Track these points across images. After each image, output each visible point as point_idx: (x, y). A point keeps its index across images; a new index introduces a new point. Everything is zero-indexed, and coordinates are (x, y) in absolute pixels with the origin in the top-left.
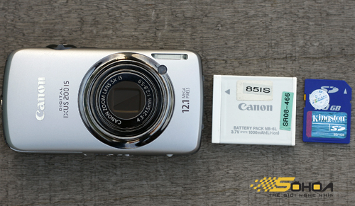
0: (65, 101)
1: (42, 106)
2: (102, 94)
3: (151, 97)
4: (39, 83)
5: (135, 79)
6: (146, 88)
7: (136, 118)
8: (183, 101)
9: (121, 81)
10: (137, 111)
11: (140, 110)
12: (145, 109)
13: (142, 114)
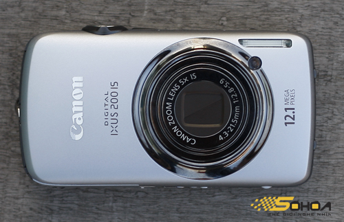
0: (113, 111)
1: (79, 119)
2: (167, 101)
3: (239, 104)
4: (74, 85)
5: (215, 77)
6: (231, 90)
7: (218, 135)
8: (286, 109)
9: (194, 80)
10: (218, 125)
11: (223, 122)
12: (230, 122)
13: (226, 130)
